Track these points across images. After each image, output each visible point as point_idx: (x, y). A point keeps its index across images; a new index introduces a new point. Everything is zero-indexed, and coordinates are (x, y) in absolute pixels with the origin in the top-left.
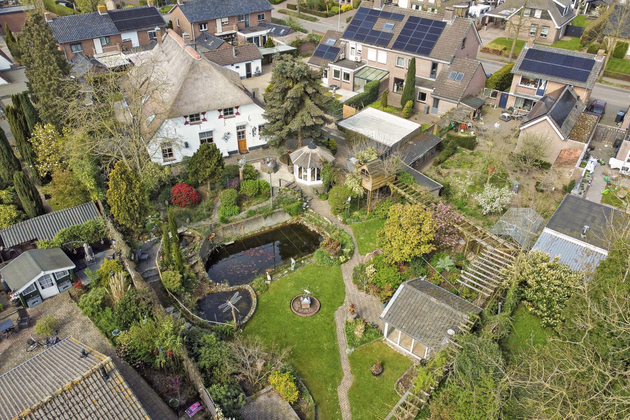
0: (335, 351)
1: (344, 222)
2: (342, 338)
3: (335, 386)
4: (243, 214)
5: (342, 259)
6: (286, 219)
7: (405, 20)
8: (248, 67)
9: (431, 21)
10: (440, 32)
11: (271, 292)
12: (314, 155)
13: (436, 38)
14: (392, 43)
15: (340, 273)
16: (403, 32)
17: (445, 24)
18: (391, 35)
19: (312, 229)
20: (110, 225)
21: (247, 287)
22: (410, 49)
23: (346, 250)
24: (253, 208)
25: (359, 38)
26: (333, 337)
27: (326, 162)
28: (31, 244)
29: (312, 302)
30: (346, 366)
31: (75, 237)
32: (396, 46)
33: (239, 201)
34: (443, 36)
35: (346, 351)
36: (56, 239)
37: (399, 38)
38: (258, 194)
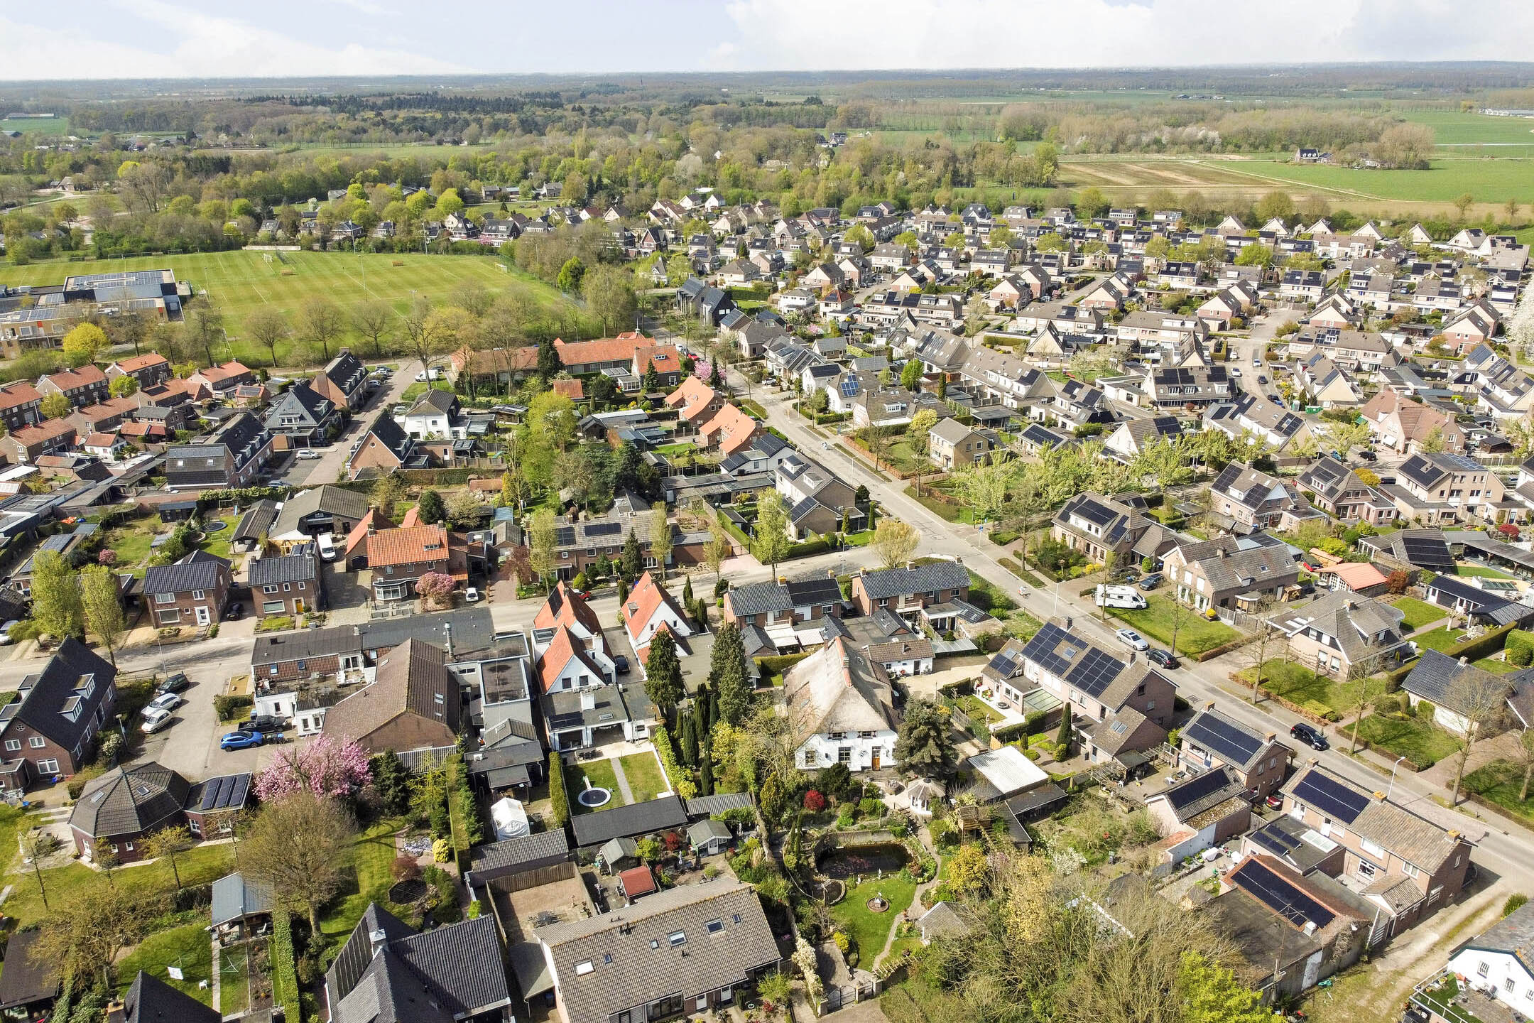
0: (885, 937)
1: (938, 853)
2: (894, 930)
3: (875, 954)
4: (856, 826)
5: (920, 880)
6: (892, 839)
7: (1088, 650)
8: (917, 665)
9: (1111, 658)
10: (1115, 673)
11: (857, 890)
12: (926, 788)
13: (1109, 680)
14: (1066, 674)
15: (914, 891)
16: (1081, 664)
17: (1123, 666)
18: (1068, 664)
19: (909, 852)
20: (758, 814)
21: (841, 882)
22: (1082, 686)
23: (926, 875)
24: (865, 823)
25: (1037, 659)
26: (889, 928)
27: (935, 797)
28: (706, 816)
29: (883, 904)
30: (888, 947)
31: (734, 817)
32: (1070, 679)
33: (856, 815)
34: (1117, 679)
35: (892, 938)
36: (722, 816)
37: (1075, 670)
38: (873, 812)
